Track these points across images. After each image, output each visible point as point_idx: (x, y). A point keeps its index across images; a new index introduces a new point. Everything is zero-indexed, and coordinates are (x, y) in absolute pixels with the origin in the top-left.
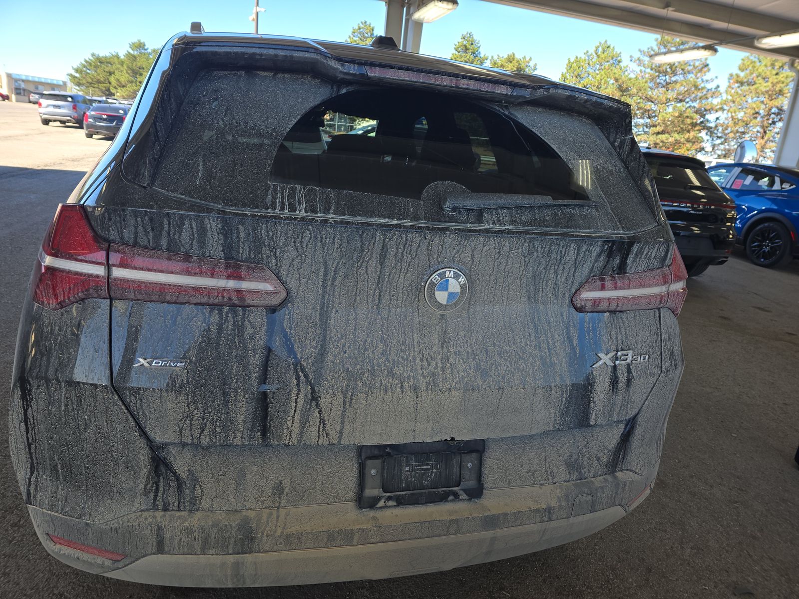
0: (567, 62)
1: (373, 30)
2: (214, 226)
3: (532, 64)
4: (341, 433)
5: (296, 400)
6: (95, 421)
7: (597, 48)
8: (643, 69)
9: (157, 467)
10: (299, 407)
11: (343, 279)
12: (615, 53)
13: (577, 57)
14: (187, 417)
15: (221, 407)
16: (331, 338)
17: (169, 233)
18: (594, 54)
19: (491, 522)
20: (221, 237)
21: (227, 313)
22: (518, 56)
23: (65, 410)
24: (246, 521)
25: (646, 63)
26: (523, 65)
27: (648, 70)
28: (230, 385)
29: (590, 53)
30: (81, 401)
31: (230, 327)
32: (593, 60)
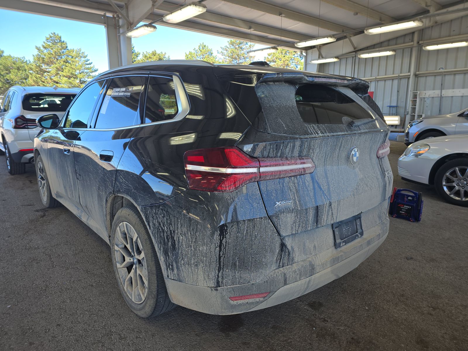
0: (185, 55)
1: (60, 38)
2: (298, 144)
3: (167, 56)
4: (337, 217)
5: (326, 207)
6: (260, 234)
7: (199, 47)
8: (225, 57)
9: (282, 248)
10: (327, 209)
11: (330, 158)
12: (209, 49)
13: (190, 52)
14: (294, 222)
15: (305, 215)
16: (330, 181)
17: (282, 150)
18: (198, 50)
19: (369, 243)
20: (299, 148)
21: (299, 178)
22: (158, 52)
23: (246, 233)
24: (310, 262)
25: (225, 54)
26: (162, 57)
27: (227, 58)
28: (307, 206)
29: (196, 49)
30: (254, 226)
31: (301, 183)
32: (199, 53)
